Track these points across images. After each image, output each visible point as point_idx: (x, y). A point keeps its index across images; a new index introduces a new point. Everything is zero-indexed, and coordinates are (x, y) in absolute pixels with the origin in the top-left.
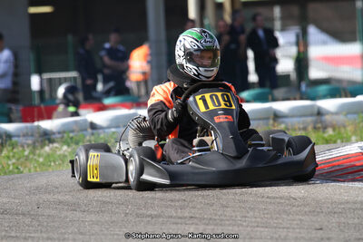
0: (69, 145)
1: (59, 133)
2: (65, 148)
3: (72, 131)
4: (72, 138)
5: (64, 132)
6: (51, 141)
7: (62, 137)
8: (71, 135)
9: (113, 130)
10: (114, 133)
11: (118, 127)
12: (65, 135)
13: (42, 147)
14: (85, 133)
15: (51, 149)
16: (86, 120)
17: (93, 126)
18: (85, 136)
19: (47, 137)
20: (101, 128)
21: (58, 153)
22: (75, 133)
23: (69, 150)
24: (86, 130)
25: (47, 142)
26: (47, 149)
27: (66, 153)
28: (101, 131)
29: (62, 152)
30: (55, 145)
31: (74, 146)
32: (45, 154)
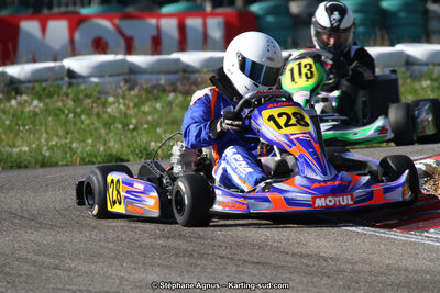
0: (40, 99)
1: (29, 82)
2: (36, 102)
3: (46, 81)
4: (44, 89)
5: (36, 81)
6: (19, 92)
7: (33, 88)
8: (44, 85)
9: (95, 80)
10: (97, 84)
11: (101, 76)
12: (37, 86)
13: (9, 100)
14: (60, 82)
15: (19, 104)
16: (63, 67)
17: (71, 74)
18: (60, 87)
19: (14, 86)
20: (81, 77)
21: (27, 109)
22: (50, 83)
23: (41, 105)
24: (62, 79)
25: (14, 93)
26: (14, 102)
27: (37, 110)
28: (80, 80)
29: (31, 108)
30: (24, 97)
31: (47, 100)
32: (11, 110)
